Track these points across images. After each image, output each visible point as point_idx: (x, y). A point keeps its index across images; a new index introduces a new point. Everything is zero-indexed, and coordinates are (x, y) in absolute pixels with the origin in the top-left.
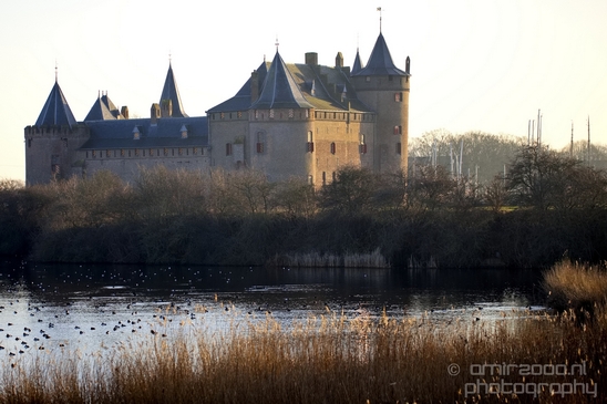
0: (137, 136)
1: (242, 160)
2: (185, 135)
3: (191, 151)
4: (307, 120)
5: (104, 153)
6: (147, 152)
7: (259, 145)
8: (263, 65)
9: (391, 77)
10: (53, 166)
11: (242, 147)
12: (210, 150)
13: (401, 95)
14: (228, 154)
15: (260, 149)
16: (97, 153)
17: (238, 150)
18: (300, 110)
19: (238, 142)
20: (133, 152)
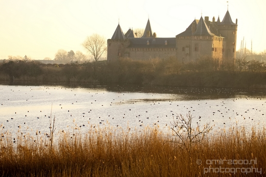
0: (148, 44)
1: (188, 53)
2: (166, 44)
3: (169, 49)
4: (212, 40)
5: (137, 49)
6: (153, 49)
7: (196, 48)
8: (195, 21)
9: (232, 26)
10: (119, 53)
11: (188, 48)
12: (176, 49)
13: (235, 32)
14: (183, 51)
15: (196, 49)
16: (134, 49)
17: (187, 50)
18: (211, 36)
19: (187, 47)
20: (147, 49)
